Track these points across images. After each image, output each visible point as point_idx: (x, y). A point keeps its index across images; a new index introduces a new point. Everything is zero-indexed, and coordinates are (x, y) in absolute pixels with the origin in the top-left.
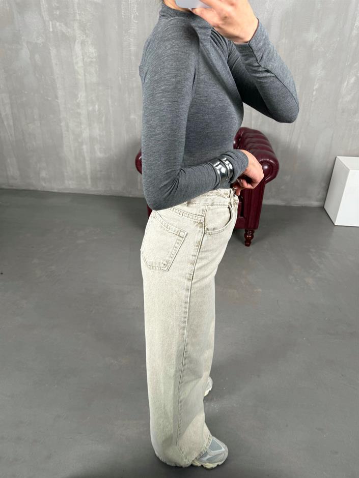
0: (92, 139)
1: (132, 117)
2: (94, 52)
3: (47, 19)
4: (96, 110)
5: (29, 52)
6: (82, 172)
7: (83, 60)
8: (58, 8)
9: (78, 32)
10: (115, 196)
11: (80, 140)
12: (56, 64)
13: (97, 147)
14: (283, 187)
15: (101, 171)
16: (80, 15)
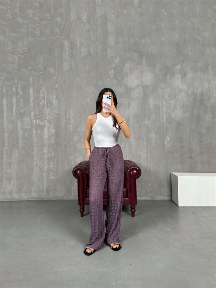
0: (49, 170)
1: (70, 158)
2: (53, 131)
3: (33, 119)
4: (52, 156)
6: (41, 188)
7: (48, 134)
10: (59, 200)
11: (42, 171)
12: (35, 137)
13: (51, 174)
14: (148, 190)
15: (52, 186)
16: (48, 117)
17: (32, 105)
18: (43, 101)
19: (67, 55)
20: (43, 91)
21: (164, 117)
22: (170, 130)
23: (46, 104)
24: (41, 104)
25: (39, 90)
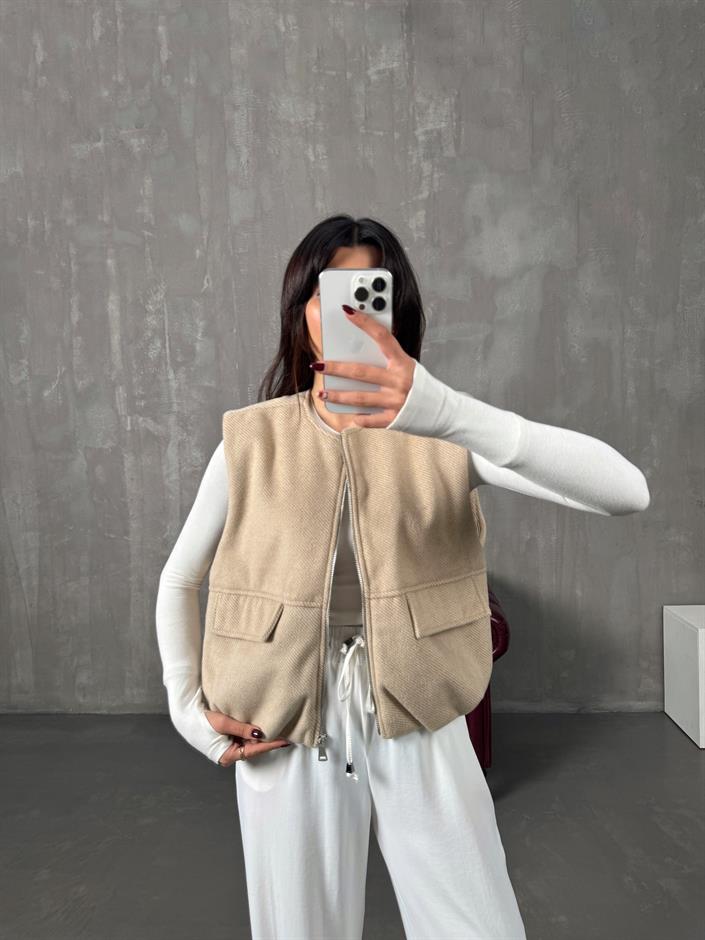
2: (199, 455)
3: (123, 413)
5: (85, 463)
7: (180, 468)
8: (143, 397)
9: (175, 431)
12: (132, 479)
16: (179, 404)
17: (117, 359)
18: (159, 345)
19: (243, 159)
20: (158, 306)
21: (631, 390)
22: (654, 440)
23: (171, 356)
24: (152, 354)
25: (142, 301)
